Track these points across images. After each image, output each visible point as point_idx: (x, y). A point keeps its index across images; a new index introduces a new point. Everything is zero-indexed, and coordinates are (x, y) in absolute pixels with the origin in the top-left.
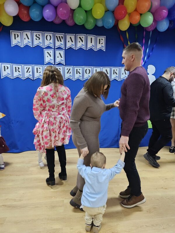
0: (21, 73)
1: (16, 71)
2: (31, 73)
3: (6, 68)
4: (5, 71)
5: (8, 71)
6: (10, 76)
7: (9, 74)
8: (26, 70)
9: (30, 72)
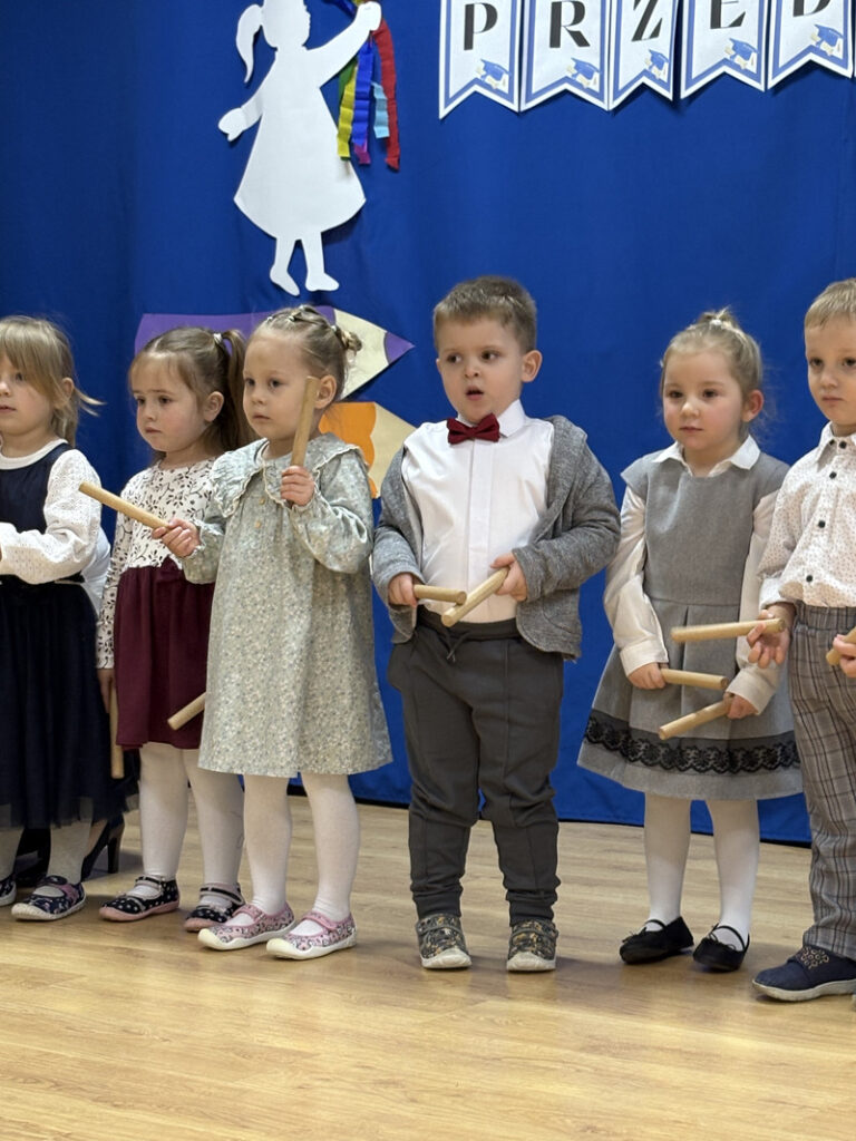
0: (590, 55)
1: (555, 41)
2: (664, 45)
3: (480, 17)
4: (468, 44)
5: (494, 45)
6: (500, 91)
7: (496, 73)
8: (631, 19)
9: (655, 33)
